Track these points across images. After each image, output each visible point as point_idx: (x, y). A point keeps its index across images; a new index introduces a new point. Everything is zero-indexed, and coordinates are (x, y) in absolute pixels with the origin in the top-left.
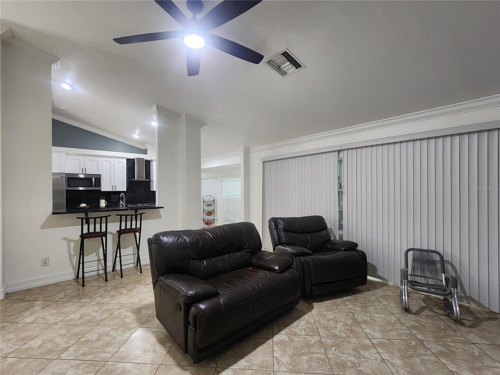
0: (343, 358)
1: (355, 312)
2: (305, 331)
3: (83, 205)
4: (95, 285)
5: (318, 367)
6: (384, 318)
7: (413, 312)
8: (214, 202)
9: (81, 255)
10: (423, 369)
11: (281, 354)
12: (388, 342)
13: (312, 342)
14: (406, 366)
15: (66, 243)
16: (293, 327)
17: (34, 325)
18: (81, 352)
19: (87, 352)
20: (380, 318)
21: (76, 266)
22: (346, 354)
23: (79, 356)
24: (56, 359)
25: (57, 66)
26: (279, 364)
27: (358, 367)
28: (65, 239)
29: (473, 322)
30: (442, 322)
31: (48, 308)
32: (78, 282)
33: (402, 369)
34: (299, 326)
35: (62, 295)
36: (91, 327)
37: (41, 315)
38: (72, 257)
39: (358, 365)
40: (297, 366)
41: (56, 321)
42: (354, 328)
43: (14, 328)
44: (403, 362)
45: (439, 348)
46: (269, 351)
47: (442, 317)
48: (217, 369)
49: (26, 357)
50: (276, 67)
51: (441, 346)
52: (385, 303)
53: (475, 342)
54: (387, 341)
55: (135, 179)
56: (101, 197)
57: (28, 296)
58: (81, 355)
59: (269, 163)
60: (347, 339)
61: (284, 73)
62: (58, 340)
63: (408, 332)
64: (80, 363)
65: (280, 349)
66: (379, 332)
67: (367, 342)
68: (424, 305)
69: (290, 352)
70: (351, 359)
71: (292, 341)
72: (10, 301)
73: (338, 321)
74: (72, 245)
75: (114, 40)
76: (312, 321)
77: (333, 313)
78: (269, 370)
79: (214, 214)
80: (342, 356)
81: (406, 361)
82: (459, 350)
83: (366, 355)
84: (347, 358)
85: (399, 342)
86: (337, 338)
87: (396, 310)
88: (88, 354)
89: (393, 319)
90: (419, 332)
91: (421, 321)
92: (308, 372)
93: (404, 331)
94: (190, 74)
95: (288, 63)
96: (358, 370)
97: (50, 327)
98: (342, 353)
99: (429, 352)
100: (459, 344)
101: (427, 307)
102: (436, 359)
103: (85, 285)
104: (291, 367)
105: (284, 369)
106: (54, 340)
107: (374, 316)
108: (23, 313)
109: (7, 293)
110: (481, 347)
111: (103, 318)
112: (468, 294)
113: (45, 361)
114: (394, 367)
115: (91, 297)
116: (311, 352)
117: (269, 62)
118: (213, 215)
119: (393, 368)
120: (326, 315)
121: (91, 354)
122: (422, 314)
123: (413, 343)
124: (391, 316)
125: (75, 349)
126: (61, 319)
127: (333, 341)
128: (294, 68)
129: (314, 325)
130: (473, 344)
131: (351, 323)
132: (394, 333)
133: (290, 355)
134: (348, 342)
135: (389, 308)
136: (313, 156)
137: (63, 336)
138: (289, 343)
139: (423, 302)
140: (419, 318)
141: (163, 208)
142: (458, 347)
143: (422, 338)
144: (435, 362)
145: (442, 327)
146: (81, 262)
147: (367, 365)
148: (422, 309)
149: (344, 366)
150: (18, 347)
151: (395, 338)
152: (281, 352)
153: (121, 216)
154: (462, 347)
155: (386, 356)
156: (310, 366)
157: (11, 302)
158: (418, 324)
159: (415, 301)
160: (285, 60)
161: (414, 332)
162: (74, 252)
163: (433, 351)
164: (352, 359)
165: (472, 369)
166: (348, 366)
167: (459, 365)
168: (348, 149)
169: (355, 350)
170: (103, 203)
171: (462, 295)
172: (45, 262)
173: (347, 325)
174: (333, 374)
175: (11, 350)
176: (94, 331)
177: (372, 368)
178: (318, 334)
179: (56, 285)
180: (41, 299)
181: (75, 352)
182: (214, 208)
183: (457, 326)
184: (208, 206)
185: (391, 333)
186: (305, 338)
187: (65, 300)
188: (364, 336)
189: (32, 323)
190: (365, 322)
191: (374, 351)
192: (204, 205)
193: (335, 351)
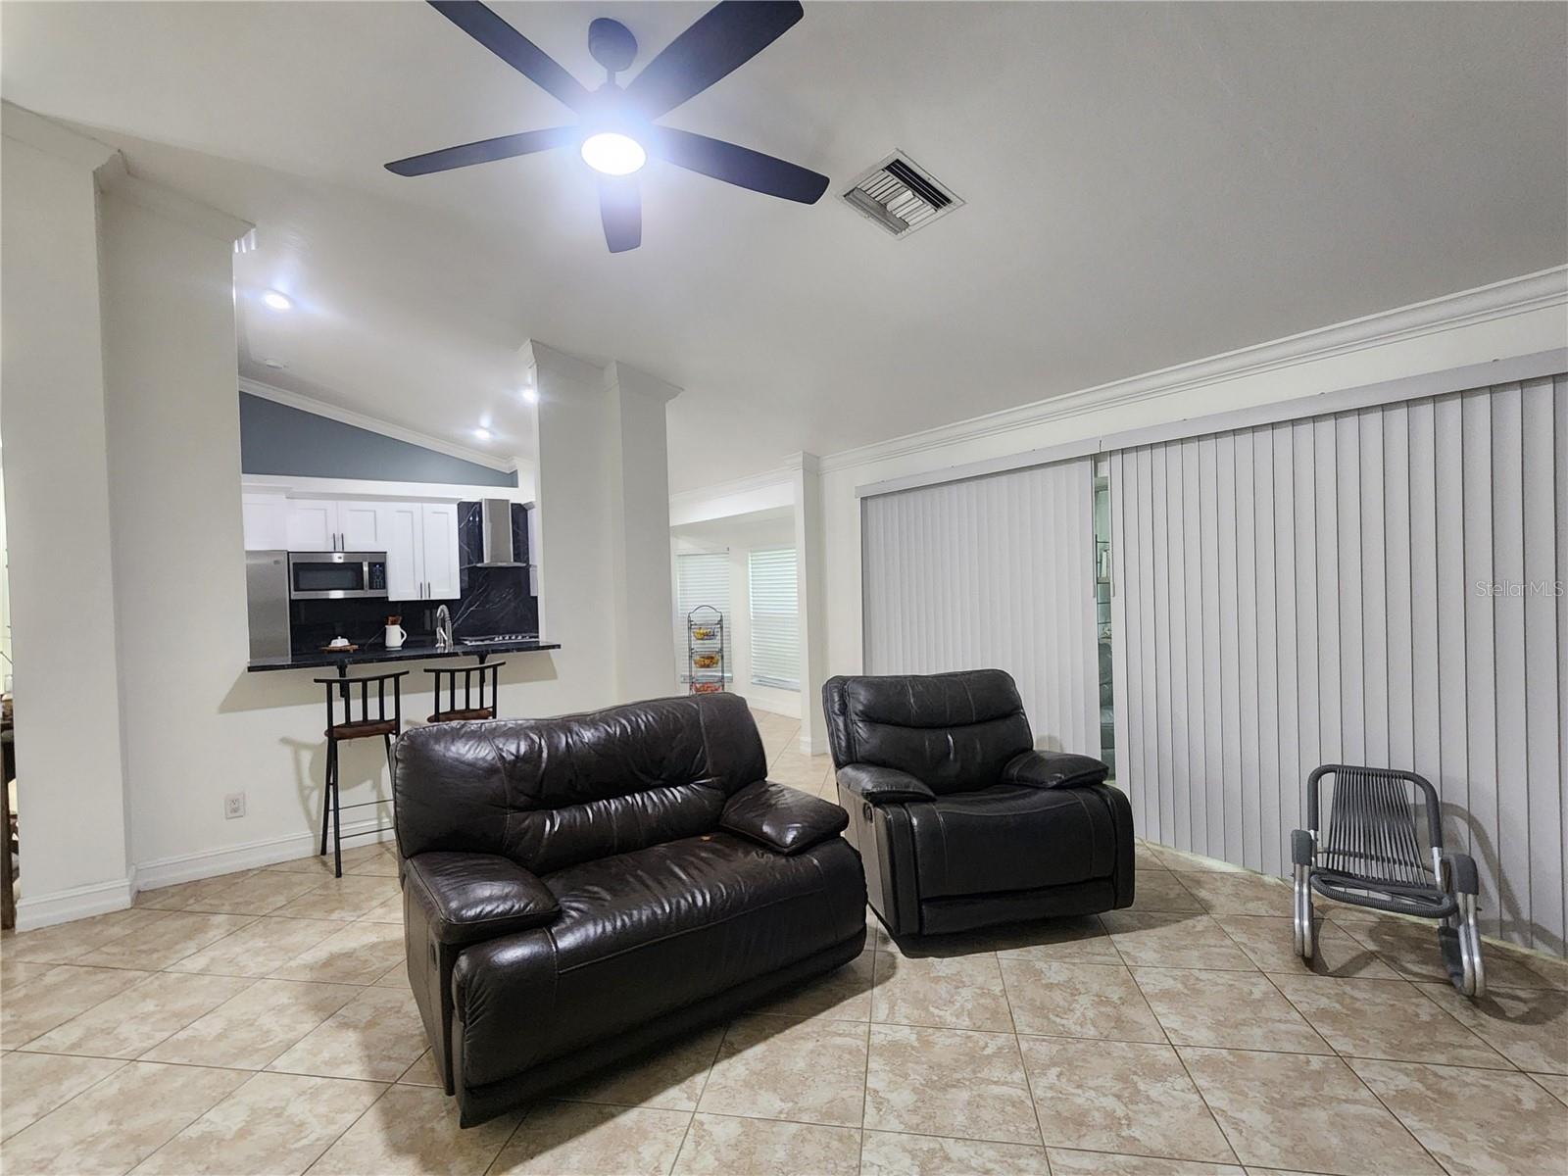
0: (1080, 1101)
1: (1139, 964)
2: (970, 1015)
3: (340, 643)
4: (369, 872)
5: (999, 1124)
6: (1231, 985)
7: (1331, 969)
8: (722, 628)
9: (331, 787)
10: (1335, 1141)
11: (890, 1083)
12: (1231, 1058)
13: (988, 1051)
14: (1280, 1132)
15: (287, 752)
16: (935, 1005)
17: (207, 979)
18: (326, 1055)
19: (342, 1055)
20: (1217, 984)
21: (318, 818)
22: (1090, 1088)
23: (319, 1067)
24: (261, 1071)
25: (248, 245)
26: (881, 1110)
27: (1125, 1127)
28: (285, 741)
29: (1534, 1005)
30: (1423, 1001)
31: (243, 934)
32: (324, 864)
33: (1266, 1139)
34: (953, 1003)
35: (281, 900)
36: (356, 990)
37: (224, 954)
38: (307, 792)
39: (1123, 1122)
40: (935, 1117)
41: (264, 970)
42: (1129, 1012)
43: (157, 983)
44: (1271, 1120)
45: (1403, 1081)
46: (854, 1070)
47: (1429, 987)
48: (697, 1116)
49: (185, 1061)
50: (871, 208)
51: (1408, 1075)
52: (1240, 937)
53: (1532, 1068)
54: (1230, 1054)
55: (483, 561)
56: (390, 618)
57: (192, 901)
58: (326, 1063)
59: (880, 501)
60: (1101, 1043)
61: (899, 226)
62: (268, 1021)
63: (1305, 1029)
64: (322, 1085)
65: (887, 1068)
66: (1208, 1028)
67: (1166, 1055)
68: (1372, 947)
69: (916, 1079)
70: (1105, 1105)
71: (926, 1044)
72: (146, 913)
73: (1077, 990)
74: (306, 757)
75: (387, 166)
76: (997, 989)
77: (1066, 966)
78: (847, 1125)
79: (723, 663)
80: (1079, 1096)
81: (1282, 1118)
82: (1467, 1091)
83: (1153, 1094)
84: (1093, 1101)
85: (1268, 1060)
86: (1070, 1040)
87: (1274, 960)
88: (345, 1063)
89: (1260, 988)
90: (1342, 1031)
91: (1352, 997)
92: (967, 1137)
93: (1289, 1027)
94: (614, 248)
95: (909, 192)
96: (1123, 1137)
97: (247, 984)
98: (1079, 1086)
99: (1364, 1093)
100: (1473, 1072)
101: (1383, 955)
102: (1386, 1114)
103: (342, 871)
104: (915, 1120)
105: (894, 1124)
106: (255, 1020)
107: (1197, 979)
108: (178, 947)
109: (139, 892)
110: (1550, 1084)
111: (386, 964)
112: (1525, 916)
113: (233, 1075)
114: (1241, 1132)
115: (356, 907)
116: (983, 1081)
117: (850, 196)
118: (720, 664)
119: (1237, 1134)
120: (1042, 972)
121: (350, 1062)
122: (1363, 974)
123: (1316, 1063)
124: (1252, 980)
125: (309, 1047)
126: (278, 964)
127: (1055, 1048)
128: (929, 207)
129: (1003, 1000)
130: (1524, 1072)
131: (1120, 998)
132: (1257, 1032)
133: (918, 1085)
134: (1104, 1053)
135: (1252, 956)
136: (1015, 477)
137: (280, 1010)
138: (918, 1052)
139: (1371, 937)
140: (1348, 989)
141: (559, 646)
142: (1468, 1079)
143: (1350, 1049)
144: (1379, 1123)
145: (1425, 1017)
146: (331, 807)
147: (1155, 1123)
148: (1367, 958)
149: (1081, 1124)
150: (166, 1034)
151: (1258, 1046)
152: (890, 1075)
153: (438, 672)
154: (1481, 1081)
155: (1217, 1099)
156: (975, 1120)
157: (149, 915)
158: (1342, 1004)
159: (1342, 934)
160: (899, 185)
161: (1325, 1030)
162: (313, 778)
163: (1379, 1088)
164: (1110, 1103)
165: (1502, 1150)
166: (1094, 1123)
167: (1461, 1136)
168: (1123, 451)
169: (1122, 1078)
170: (395, 636)
171: (1507, 917)
172: (235, 808)
173: (1108, 1002)
174: (1041, 1144)
175: (148, 1044)
176: (361, 1002)
177: (1168, 1133)
178: (1011, 1025)
179: (266, 870)
180: (227, 908)
181: (310, 1056)
182: (722, 643)
183: (1475, 1015)
184: (702, 639)
185: (1245, 1030)
186: (969, 1037)
187: (288, 913)
188: (1158, 1036)
189: (201, 973)
190: (1167, 995)
191: (1181, 1082)
192: (690, 637)
193: (1059, 1080)
